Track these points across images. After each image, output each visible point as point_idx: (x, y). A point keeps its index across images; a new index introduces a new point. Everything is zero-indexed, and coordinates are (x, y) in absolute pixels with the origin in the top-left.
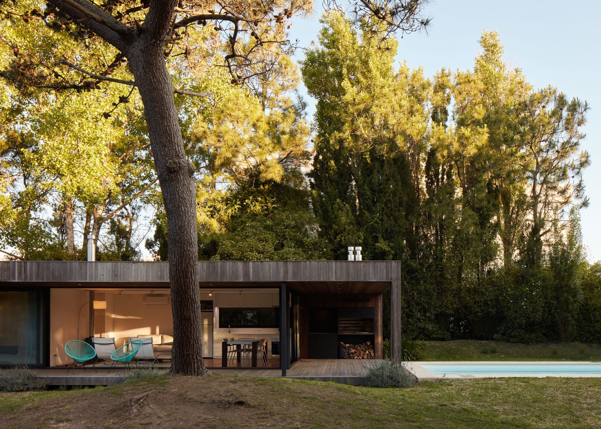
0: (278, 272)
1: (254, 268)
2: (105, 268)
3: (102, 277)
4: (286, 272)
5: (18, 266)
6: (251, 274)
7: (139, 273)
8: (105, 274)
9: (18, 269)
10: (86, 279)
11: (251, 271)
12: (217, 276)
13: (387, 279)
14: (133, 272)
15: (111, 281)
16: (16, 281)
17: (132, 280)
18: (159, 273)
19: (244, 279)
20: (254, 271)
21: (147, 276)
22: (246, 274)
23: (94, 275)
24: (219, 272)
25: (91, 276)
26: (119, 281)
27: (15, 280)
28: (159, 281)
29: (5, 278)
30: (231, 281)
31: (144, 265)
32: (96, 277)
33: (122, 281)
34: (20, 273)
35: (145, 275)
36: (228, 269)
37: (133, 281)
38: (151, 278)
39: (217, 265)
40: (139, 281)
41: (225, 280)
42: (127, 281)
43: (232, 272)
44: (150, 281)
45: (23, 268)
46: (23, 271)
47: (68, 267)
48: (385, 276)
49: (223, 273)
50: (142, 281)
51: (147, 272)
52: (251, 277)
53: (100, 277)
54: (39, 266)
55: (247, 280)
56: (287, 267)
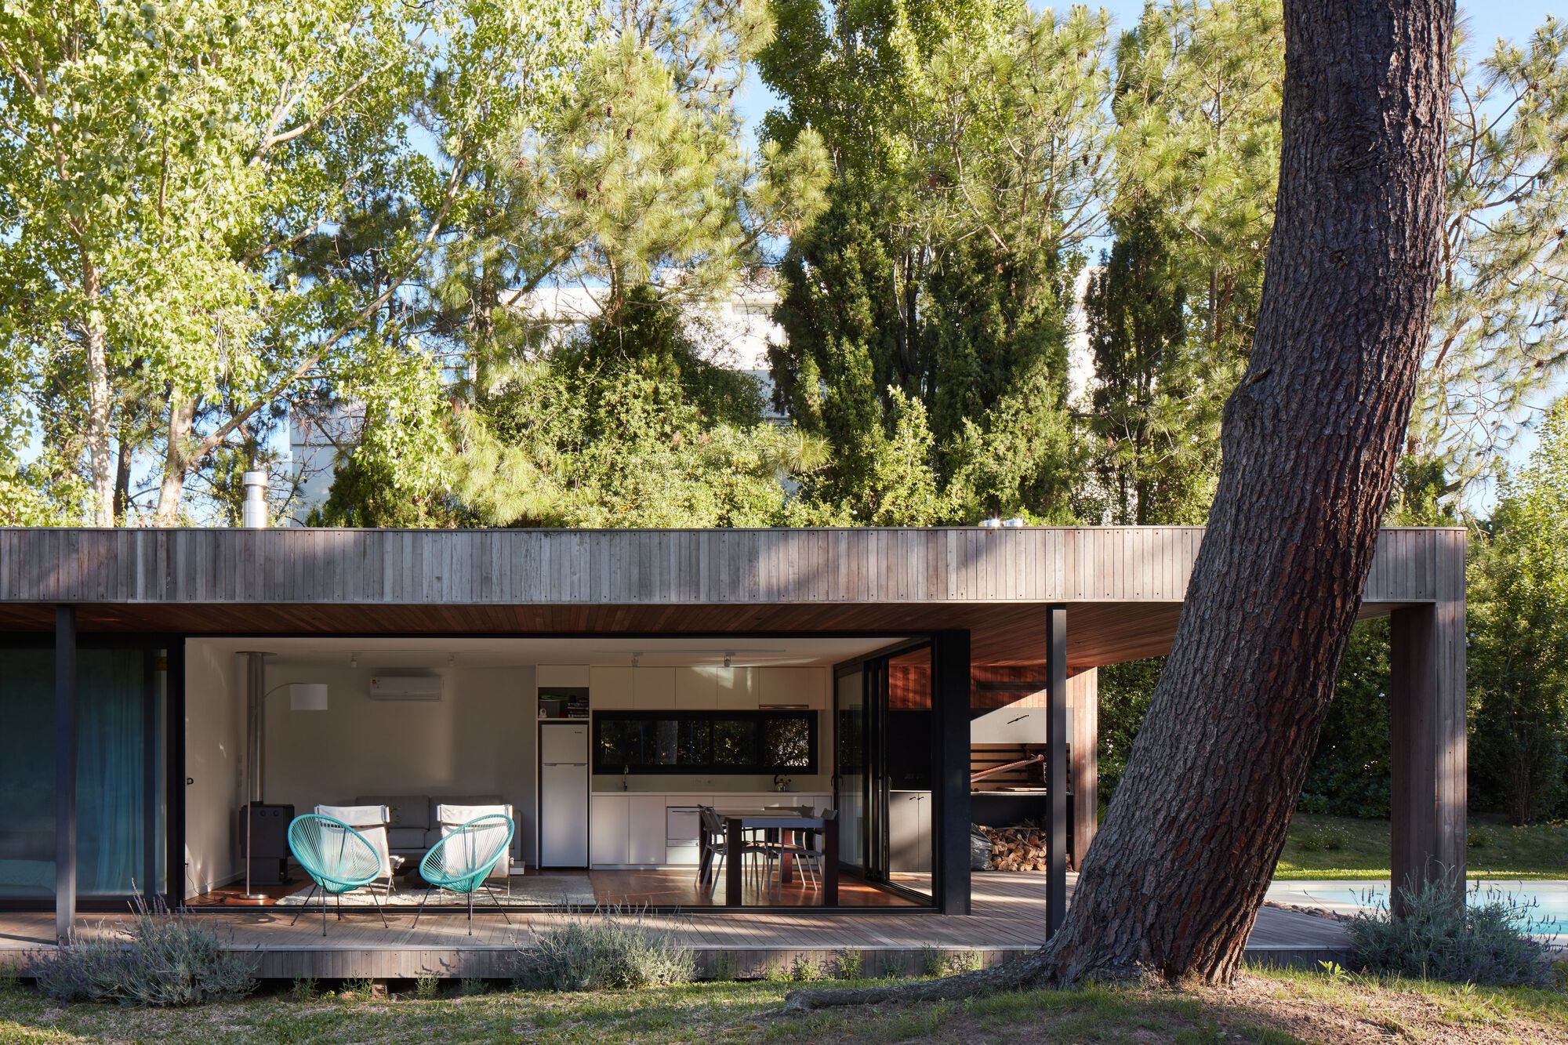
2: (447, 554)
3: (436, 584)
5: (146, 547)
7: (566, 570)
8: (446, 575)
9: (146, 555)
10: (382, 594)
13: (1418, 594)
14: (546, 568)
15: (468, 598)
16: (140, 599)
17: (539, 594)
18: (635, 571)
21: (594, 582)
23: (407, 578)
25: (398, 581)
26: (496, 601)
27: (133, 595)
28: (635, 601)
29: (102, 589)
32: (417, 584)
33: (507, 600)
34: (152, 572)
35: (585, 577)
37: (543, 601)
38: (605, 591)
40: (566, 599)
42: (523, 601)
44: (605, 601)
45: (162, 555)
46: (162, 565)
48: (1411, 584)
50: (577, 601)
51: (592, 567)
53: (430, 586)
54: (217, 546)
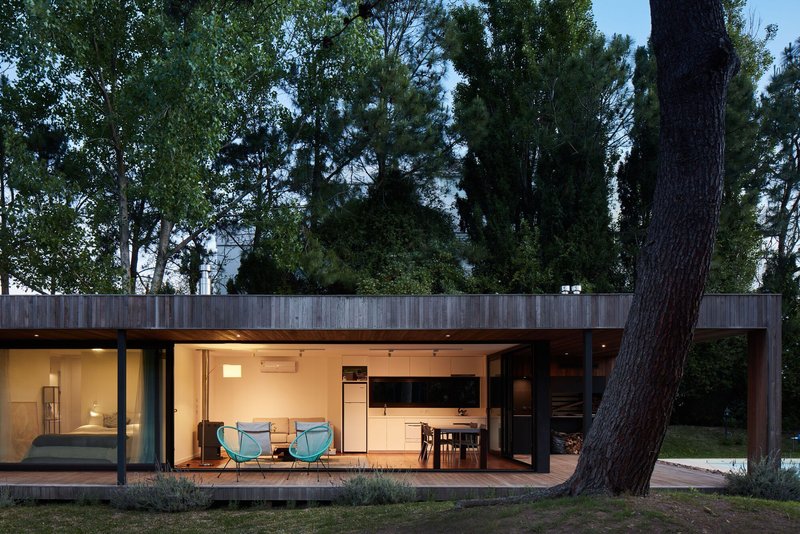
0: (582, 313)
1: (543, 307)
2: (301, 307)
3: (296, 321)
4: (596, 313)
5: (159, 303)
6: (539, 317)
7: (357, 314)
8: (300, 317)
9: (159, 307)
10: (270, 325)
11: (539, 312)
12: (484, 320)
14: (347, 313)
15: (310, 328)
16: (157, 327)
17: (344, 325)
18: (389, 314)
19: (527, 325)
20: (544, 312)
21: (370, 319)
22: (531, 316)
23: (282, 319)
24: (487, 313)
25: (278, 319)
26: (323, 328)
27: (154, 326)
28: (389, 328)
29: (139, 323)
30: (505, 327)
31: (364, 302)
32: (286, 320)
33: (329, 328)
34: (162, 315)
35: (366, 317)
36: (501, 309)
37: (346, 328)
38: (375, 323)
39: (484, 301)
40: (356, 327)
41: (496, 327)
42: (336, 328)
43: (508, 313)
44: (375, 328)
45: (167, 307)
46: (167, 312)
47: (241, 305)
49: (493, 315)
50: (361, 328)
51: (369, 313)
52: (538, 322)
53: (293, 322)
54: (193, 303)
55: (531, 327)
56: (597, 305)
